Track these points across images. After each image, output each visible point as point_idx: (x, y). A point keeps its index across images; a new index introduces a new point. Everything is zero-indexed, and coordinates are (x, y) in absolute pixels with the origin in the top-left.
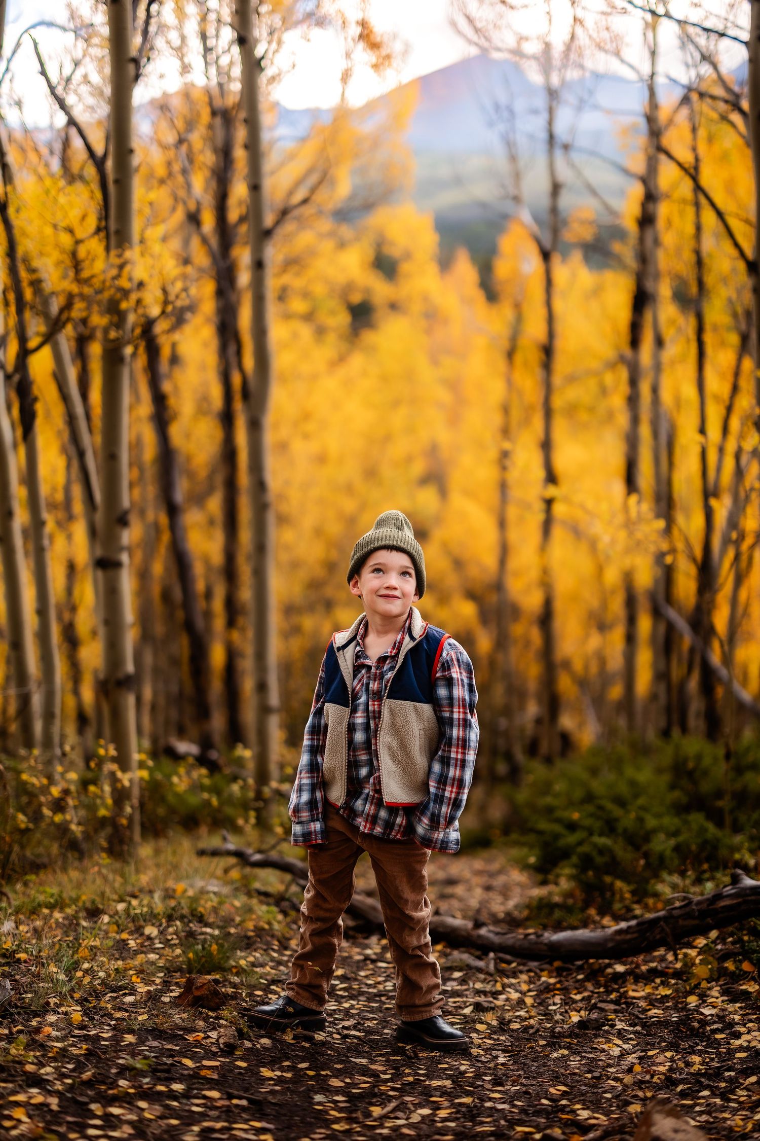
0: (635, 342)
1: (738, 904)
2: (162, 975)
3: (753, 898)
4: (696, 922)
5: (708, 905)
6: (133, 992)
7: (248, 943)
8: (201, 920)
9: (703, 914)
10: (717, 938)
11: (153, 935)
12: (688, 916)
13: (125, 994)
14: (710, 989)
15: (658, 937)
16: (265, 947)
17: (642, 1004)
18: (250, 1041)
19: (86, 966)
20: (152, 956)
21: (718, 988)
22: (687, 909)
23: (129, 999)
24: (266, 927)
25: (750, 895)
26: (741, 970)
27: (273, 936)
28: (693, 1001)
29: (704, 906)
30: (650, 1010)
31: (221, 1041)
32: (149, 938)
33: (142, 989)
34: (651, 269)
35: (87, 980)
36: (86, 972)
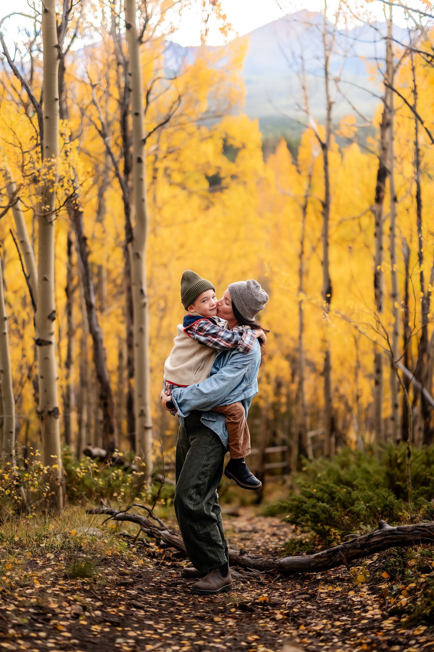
1: (382, 540)
2: (52, 579)
3: (390, 536)
4: (359, 551)
5: (365, 541)
6: (32, 587)
7: (105, 562)
8: (80, 549)
9: (363, 546)
10: (377, 560)
11: (51, 558)
12: (354, 547)
13: (28, 589)
14: (362, 587)
15: (338, 560)
16: (116, 565)
17: (323, 595)
18: (89, 612)
19: (8, 574)
20: (49, 569)
21: (367, 587)
22: (354, 544)
23: (29, 591)
24: (119, 554)
25: (389, 535)
26: (381, 577)
27: (122, 559)
28: (351, 593)
29: (363, 542)
30: (326, 599)
31: (73, 612)
32: (49, 560)
33: (38, 586)
35: (8, 581)
36: (8, 577)
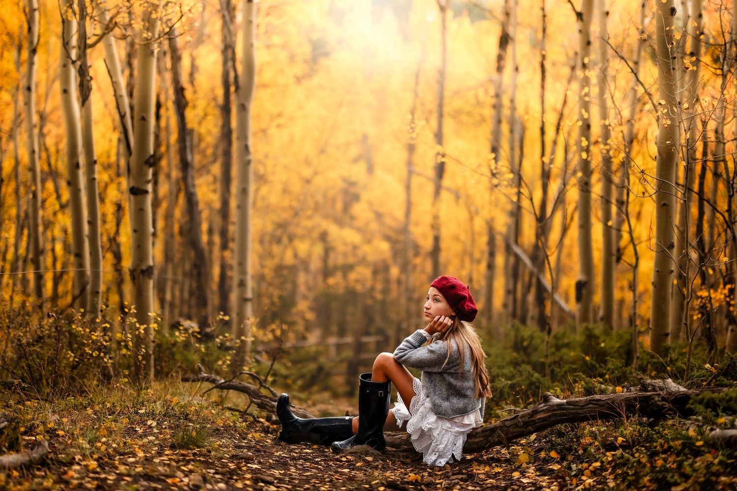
0: (500, 69)
1: (549, 417)
2: (157, 448)
3: (559, 412)
4: (522, 429)
5: (529, 418)
6: (134, 455)
7: (217, 432)
8: (186, 417)
9: (526, 424)
10: (535, 439)
11: (153, 425)
12: (516, 425)
13: (129, 457)
14: (528, 468)
15: (496, 440)
16: (229, 437)
17: (482, 476)
19: (104, 440)
20: (151, 438)
21: (534, 468)
22: (515, 421)
23: (132, 460)
24: (232, 424)
25: (557, 410)
26: (549, 456)
27: (236, 431)
28: (516, 475)
29: (526, 419)
30: (487, 480)
32: (150, 427)
33: (141, 454)
34: (512, 19)
35: (103, 448)
36: (104, 443)
